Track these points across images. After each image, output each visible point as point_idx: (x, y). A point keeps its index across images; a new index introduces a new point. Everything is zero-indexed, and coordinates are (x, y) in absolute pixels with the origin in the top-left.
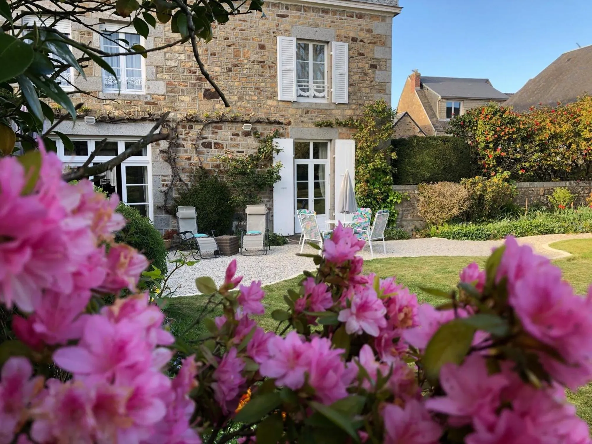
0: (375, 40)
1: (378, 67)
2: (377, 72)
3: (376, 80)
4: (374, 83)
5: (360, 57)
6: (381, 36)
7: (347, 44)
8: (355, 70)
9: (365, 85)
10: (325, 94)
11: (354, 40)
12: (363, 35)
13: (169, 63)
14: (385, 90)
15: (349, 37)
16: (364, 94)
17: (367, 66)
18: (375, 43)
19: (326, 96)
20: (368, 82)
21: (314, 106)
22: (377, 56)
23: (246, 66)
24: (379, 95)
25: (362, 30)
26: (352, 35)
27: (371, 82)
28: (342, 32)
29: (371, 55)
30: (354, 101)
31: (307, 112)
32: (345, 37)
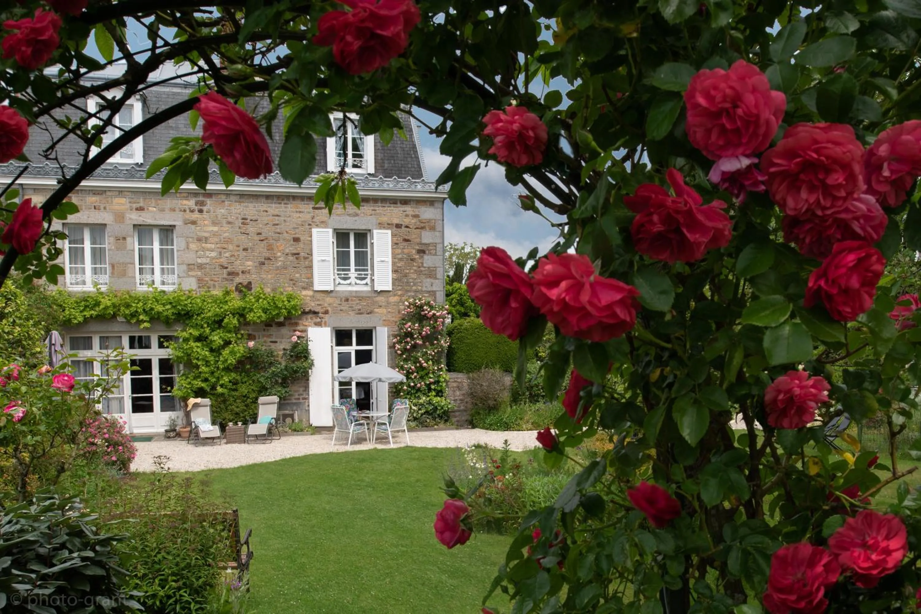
0: (422, 225)
1: (427, 252)
2: (426, 257)
3: (425, 265)
4: (422, 269)
5: (406, 244)
6: (429, 221)
7: (389, 232)
8: (400, 256)
9: (412, 271)
10: (368, 280)
11: (398, 226)
12: (407, 221)
13: (199, 261)
14: (435, 275)
15: (392, 224)
16: (411, 280)
17: (414, 251)
18: (422, 228)
19: (369, 283)
20: (415, 268)
21: (354, 294)
22: (425, 241)
23: (280, 259)
24: (428, 280)
25: (407, 216)
26: (396, 221)
27: (419, 267)
28: (385, 219)
29: (418, 240)
30: (400, 288)
31: (347, 300)
32: (388, 224)
